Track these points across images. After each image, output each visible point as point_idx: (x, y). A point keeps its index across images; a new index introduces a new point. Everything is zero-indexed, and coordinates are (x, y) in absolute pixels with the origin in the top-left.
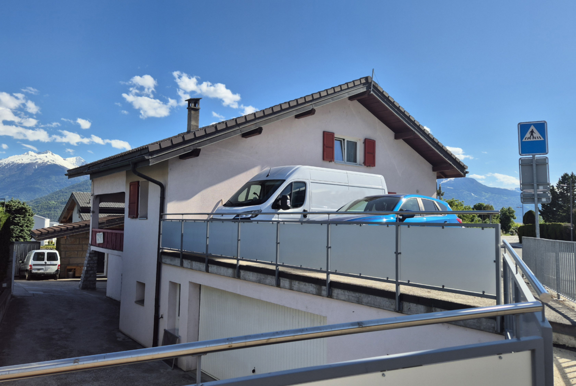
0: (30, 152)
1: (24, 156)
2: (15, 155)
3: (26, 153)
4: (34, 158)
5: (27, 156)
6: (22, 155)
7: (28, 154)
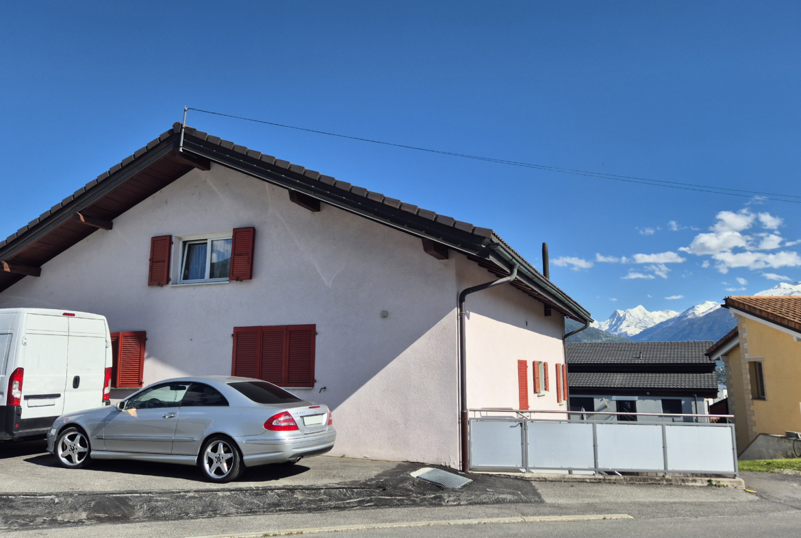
0: (782, 284)
1: (775, 290)
2: (762, 291)
3: (776, 286)
4: (789, 292)
5: (779, 289)
6: (772, 290)
7: (779, 286)
